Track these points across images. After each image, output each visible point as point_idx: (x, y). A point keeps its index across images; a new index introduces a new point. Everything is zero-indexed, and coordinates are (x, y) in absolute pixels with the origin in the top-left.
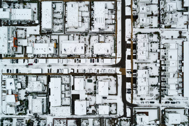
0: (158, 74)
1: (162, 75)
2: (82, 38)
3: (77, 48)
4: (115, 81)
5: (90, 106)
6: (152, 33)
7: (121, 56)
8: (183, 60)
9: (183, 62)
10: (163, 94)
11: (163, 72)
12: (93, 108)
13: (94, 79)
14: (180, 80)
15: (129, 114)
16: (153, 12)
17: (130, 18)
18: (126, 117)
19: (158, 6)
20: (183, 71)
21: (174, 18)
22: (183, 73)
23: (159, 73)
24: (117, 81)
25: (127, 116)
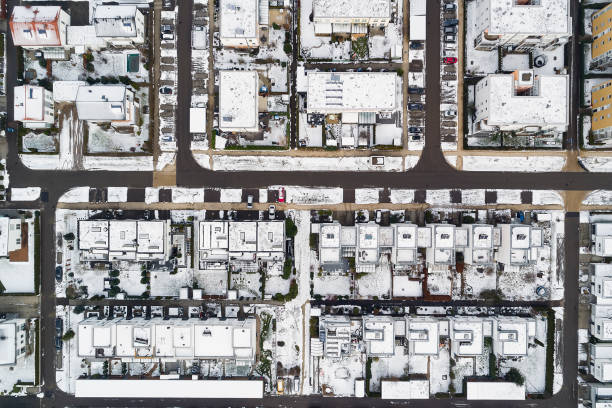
0: (154, 293)
1: (153, 308)
2: (278, 37)
3: (239, 14)
4: (133, 149)
5: (46, 64)
6: (292, 276)
7: (216, 168)
8: (200, 378)
9: (195, 377)
10: (88, 310)
11: (160, 312)
12: (42, 73)
13: (138, 77)
14: (135, 370)
15: (21, 194)
16: (364, 277)
17: (345, 201)
18: (11, 186)
19: (386, 295)
20: (162, 377)
21: (336, 340)
22: (157, 378)
23: (159, 298)
24: (133, 153)
25: (13, 189)
